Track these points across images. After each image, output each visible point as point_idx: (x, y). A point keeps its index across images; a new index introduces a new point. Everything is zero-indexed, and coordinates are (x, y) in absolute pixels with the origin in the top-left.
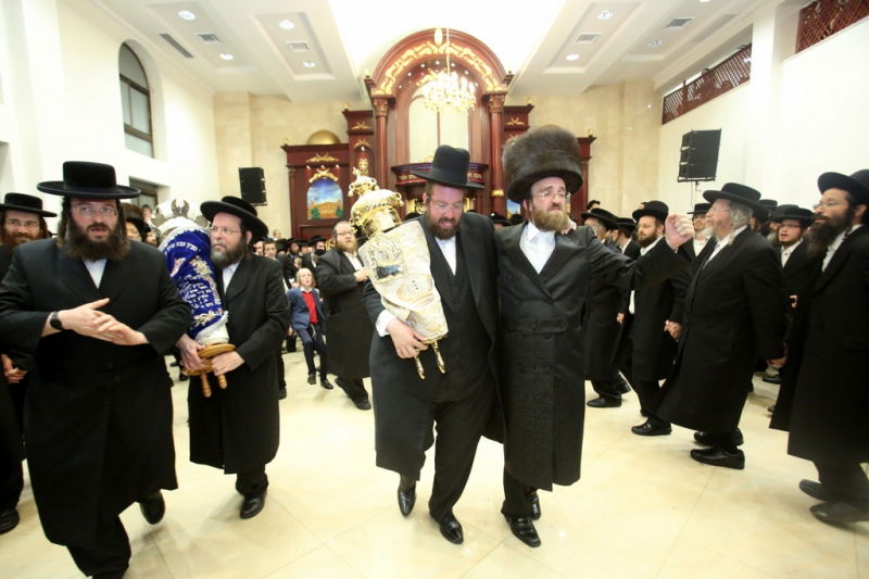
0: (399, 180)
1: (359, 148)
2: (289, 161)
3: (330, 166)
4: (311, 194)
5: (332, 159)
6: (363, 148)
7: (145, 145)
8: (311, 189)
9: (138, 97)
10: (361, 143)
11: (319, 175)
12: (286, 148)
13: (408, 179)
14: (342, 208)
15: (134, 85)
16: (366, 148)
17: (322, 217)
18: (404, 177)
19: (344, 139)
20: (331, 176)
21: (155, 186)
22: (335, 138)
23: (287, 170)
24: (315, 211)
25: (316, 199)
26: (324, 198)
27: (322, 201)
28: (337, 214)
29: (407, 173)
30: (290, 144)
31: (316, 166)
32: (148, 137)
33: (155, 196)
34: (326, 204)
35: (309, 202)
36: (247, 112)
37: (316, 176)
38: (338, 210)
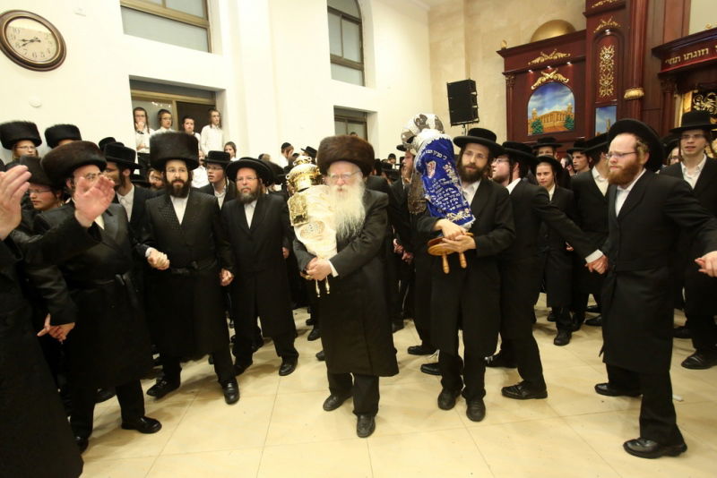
0: (665, 66)
1: (603, 31)
2: (506, 68)
3: (559, 65)
4: (533, 104)
5: (561, 55)
6: (608, 32)
7: (356, 73)
8: (532, 97)
9: (350, 28)
10: (605, 24)
11: (544, 79)
12: (503, 52)
13: (683, 61)
14: (573, 118)
15: (346, 17)
16: (612, 29)
17: (547, 131)
18: (674, 60)
19: (580, 24)
20: (561, 77)
21: (365, 114)
22: (568, 26)
23: (503, 79)
24: (538, 123)
25: (540, 109)
26: (550, 107)
27: (547, 111)
28: (565, 126)
29: (682, 52)
30: (509, 46)
31: (540, 69)
32: (359, 66)
33: (364, 123)
34: (551, 114)
35: (530, 114)
36: (461, 22)
37: (539, 82)
38: (568, 120)
